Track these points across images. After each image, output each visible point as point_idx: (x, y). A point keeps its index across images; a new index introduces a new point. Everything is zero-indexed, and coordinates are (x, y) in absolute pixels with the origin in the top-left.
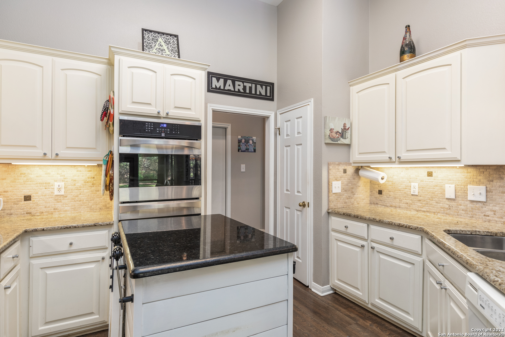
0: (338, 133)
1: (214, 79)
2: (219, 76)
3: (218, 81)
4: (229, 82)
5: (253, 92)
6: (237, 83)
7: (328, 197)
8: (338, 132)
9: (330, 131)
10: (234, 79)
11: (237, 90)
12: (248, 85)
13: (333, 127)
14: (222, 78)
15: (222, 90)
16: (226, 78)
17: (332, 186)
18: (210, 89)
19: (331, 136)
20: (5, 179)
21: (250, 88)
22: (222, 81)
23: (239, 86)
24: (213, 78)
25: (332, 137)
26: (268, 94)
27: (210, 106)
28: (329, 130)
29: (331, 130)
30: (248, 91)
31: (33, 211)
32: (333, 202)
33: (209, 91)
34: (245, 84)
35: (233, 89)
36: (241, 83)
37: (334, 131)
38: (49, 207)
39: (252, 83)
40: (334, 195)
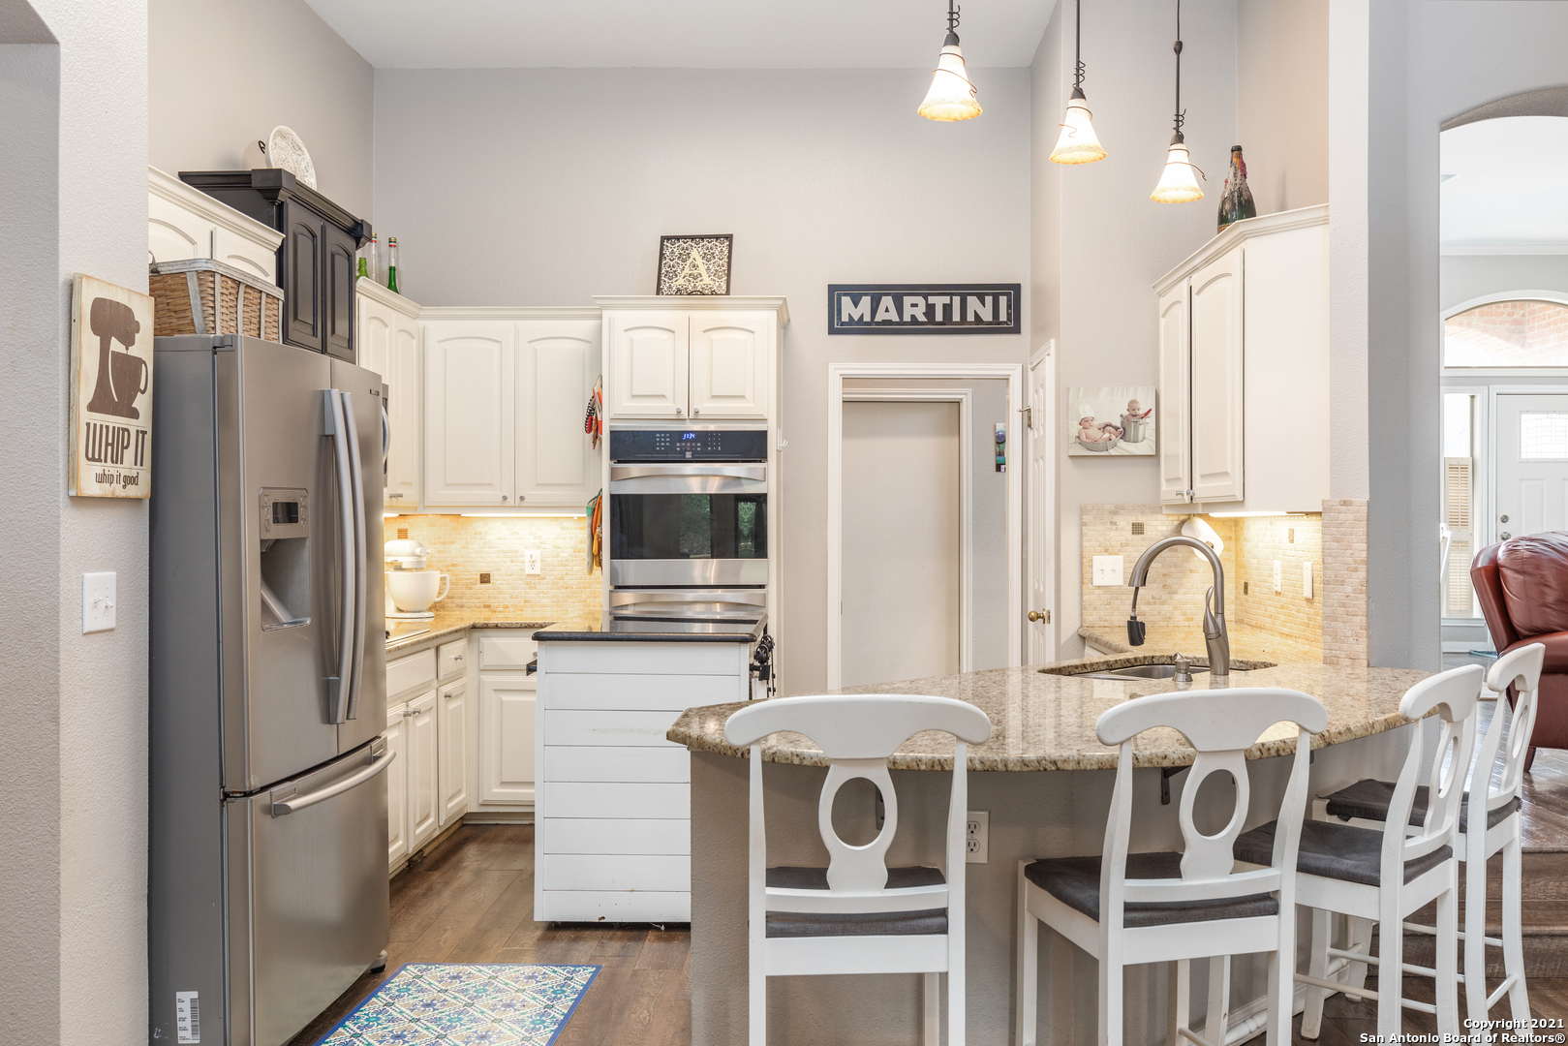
0: (1108, 428)
1: (846, 301)
2: (856, 292)
3: (856, 305)
4: (887, 301)
5: (956, 317)
6: (908, 301)
7: (1081, 595)
8: (1107, 425)
9: (1080, 424)
10: (899, 292)
11: (907, 318)
12: (940, 302)
13: (1089, 414)
14: (867, 295)
15: (867, 323)
16: (876, 292)
17: (1091, 567)
18: (838, 326)
19: (1083, 437)
20: (451, 543)
21: (947, 308)
22: (866, 301)
23: (913, 306)
24: (843, 298)
25: (1090, 441)
26: (1003, 317)
27: (836, 369)
28: (1076, 423)
29: (1084, 423)
30: (939, 317)
31: (492, 602)
32: (1095, 609)
33: (832, 331)
34: (932, 300)
35: (896, 319)
36: (920, 300)
37: (1096, 423)
38: (517, 597)
39: (951, 295)
40: (1097, 592)
